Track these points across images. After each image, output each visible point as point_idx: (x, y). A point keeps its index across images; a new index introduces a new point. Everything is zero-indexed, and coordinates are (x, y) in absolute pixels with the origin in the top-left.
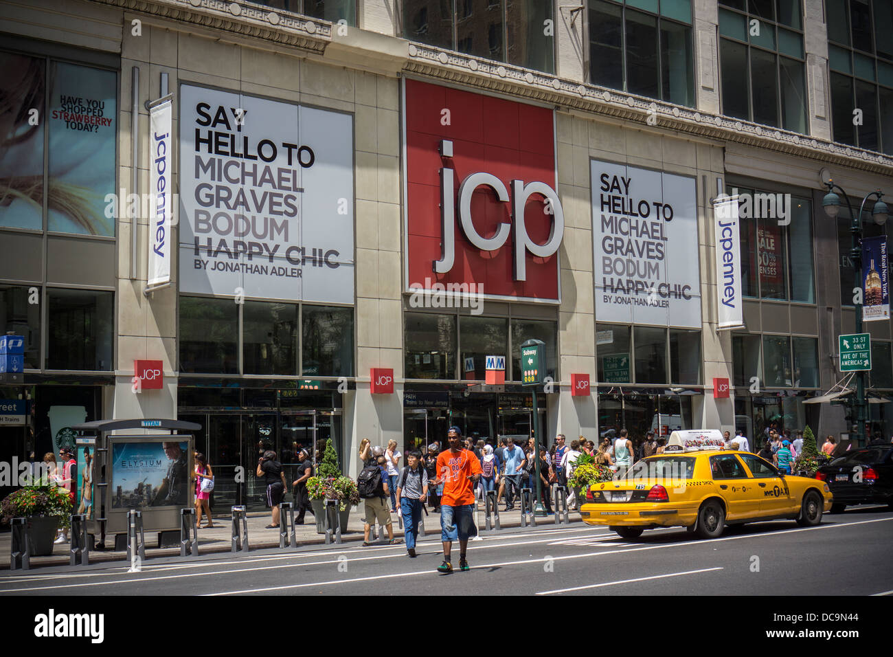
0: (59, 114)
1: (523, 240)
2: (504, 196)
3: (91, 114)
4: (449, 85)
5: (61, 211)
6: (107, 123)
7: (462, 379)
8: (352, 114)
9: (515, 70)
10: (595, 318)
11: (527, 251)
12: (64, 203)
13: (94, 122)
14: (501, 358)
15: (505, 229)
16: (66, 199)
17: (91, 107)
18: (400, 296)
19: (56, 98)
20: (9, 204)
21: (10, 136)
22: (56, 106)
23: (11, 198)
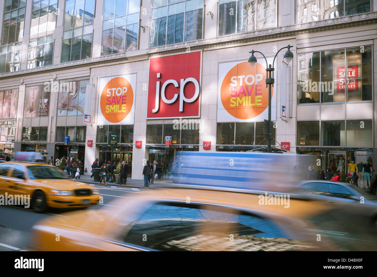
1: (182, 98)
2: (176, 85)
7: (163, 144)
9: (181, 44)
10: (217, 121)
11: (184, 102)
13: (85, 91)
14: (170, 137)
15: (176, 96)
18: (146, 120)
19: (80, 88)
20: (72, 111)
21: (73, 98)
22: (80, 90)
23: (73, 109)
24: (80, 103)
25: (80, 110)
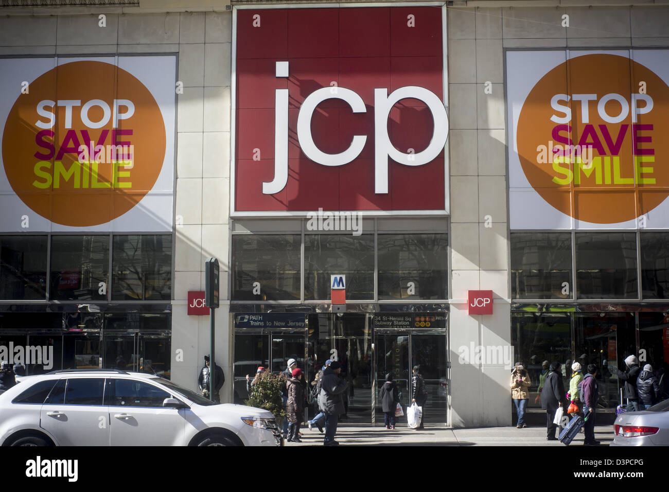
2: (359, 107)
8: (176, 54)
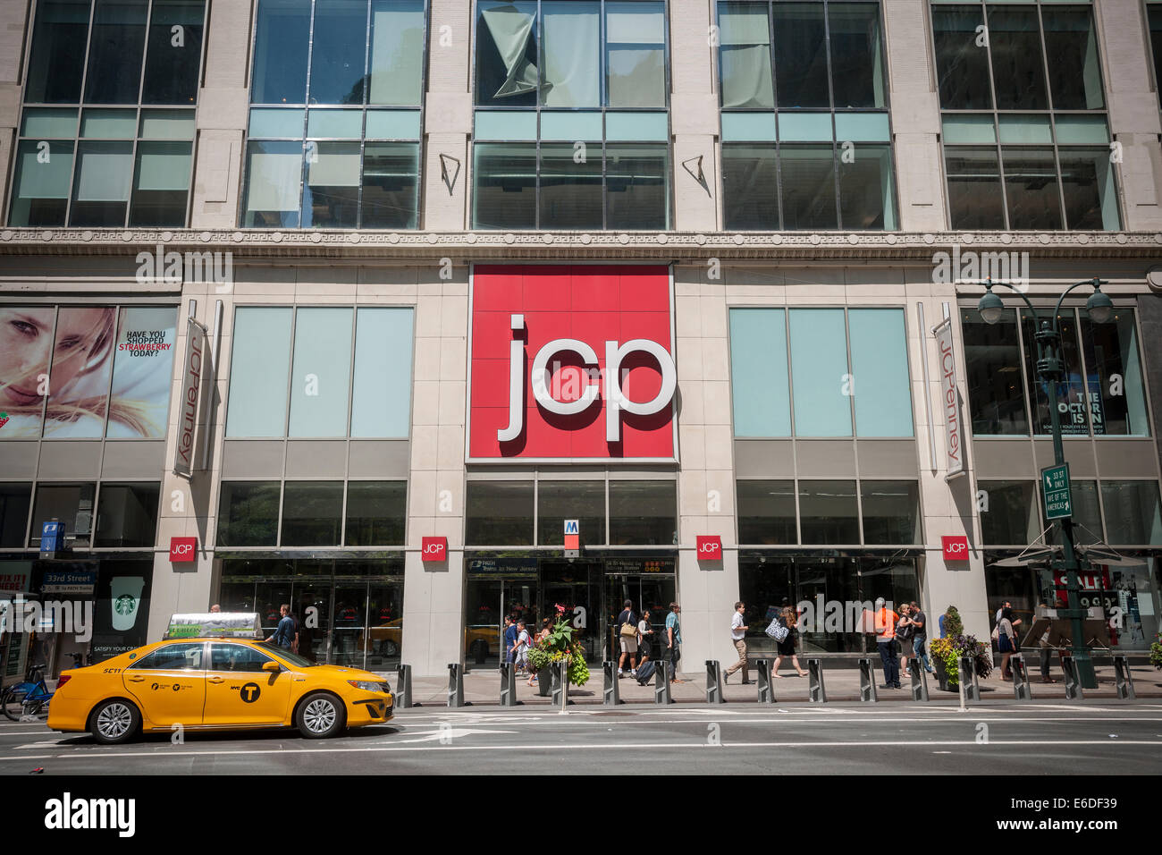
0: (125, 347)
2: (591, 359)
3: (153, 342)
4: (527, 263)
5: (119, 421)
6: (166, 347)
7: (538, 544)
8: (414, 306)
9: (604, 234)
10: (735, 474)
11: (621, 411)
12: (124, 414)
13: (155, 348)
16: (125, 411)
17: (154, 337)
18: (462, 467)
19: (123, 335)
20: (76, 420)
21: (82, 369)
22: (123, 340)
23: (79, 415)
24: (123, 392)
25: (120, 420)
